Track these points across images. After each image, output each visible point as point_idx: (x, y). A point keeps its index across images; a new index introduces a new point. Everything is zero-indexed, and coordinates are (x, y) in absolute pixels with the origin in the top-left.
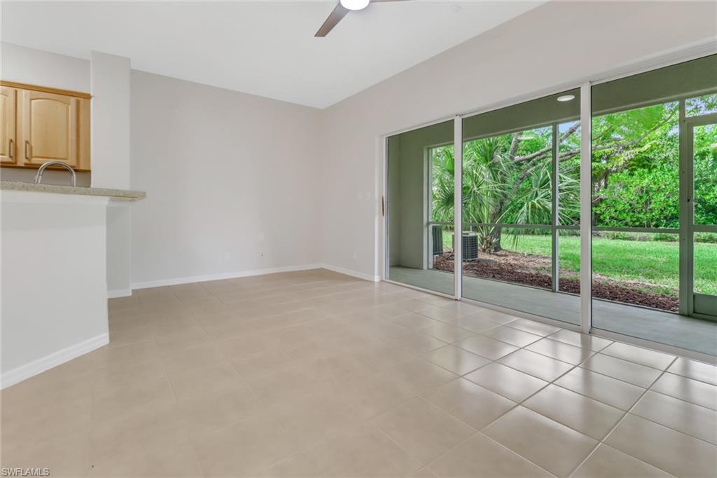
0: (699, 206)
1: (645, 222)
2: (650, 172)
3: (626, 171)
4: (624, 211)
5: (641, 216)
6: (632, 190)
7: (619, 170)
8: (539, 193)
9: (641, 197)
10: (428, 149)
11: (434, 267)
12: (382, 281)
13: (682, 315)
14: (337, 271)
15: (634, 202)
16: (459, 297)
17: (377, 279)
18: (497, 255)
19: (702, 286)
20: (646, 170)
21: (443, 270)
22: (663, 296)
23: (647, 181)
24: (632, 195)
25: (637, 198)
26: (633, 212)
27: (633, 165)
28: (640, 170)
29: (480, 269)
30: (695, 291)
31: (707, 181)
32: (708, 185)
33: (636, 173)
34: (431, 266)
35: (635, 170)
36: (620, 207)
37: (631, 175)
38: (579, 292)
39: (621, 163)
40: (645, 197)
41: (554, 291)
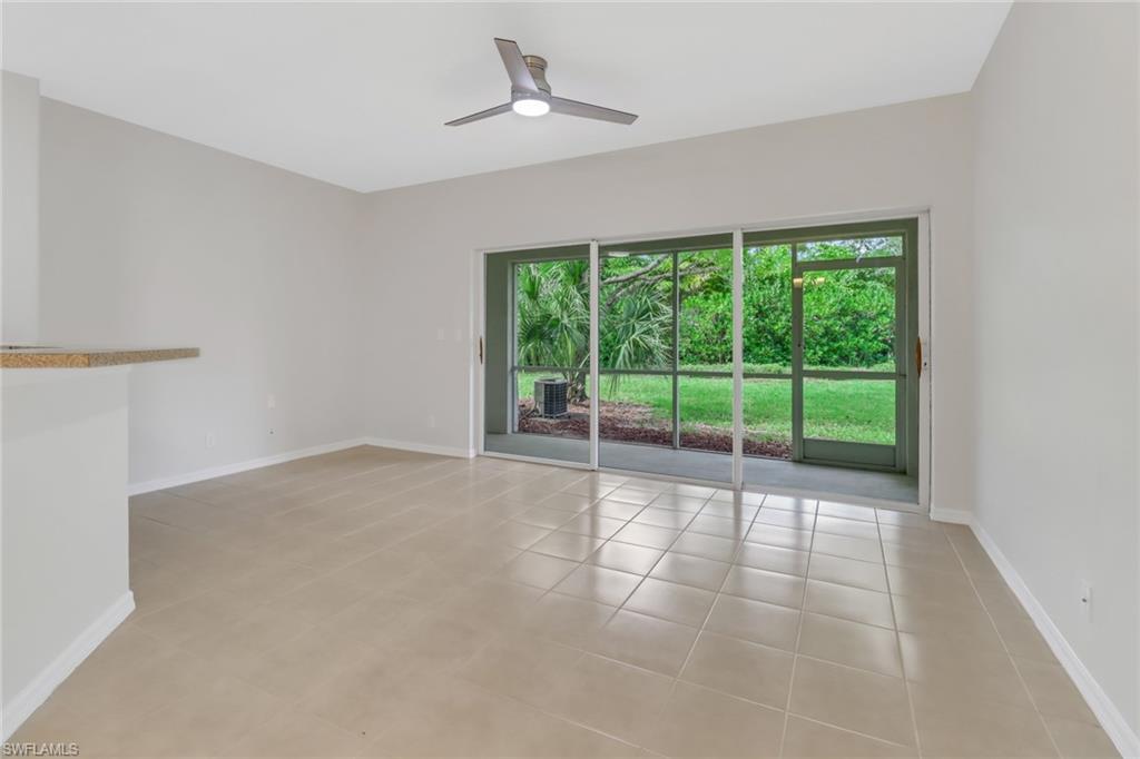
0: (769, 337)
1: (720, 356)
2: (724, 297)
3: (701, 294)
4: (700, 342)
5: (717, 348)
6: (708, 317)
7: (695, 293)
8: (637, 326)
9: (716, 326)
10: (513, 264)
11: (519, 429)
12: (478, 456)
13: (794, 461)
14: (402, 448)
15: (709, 332)
16: (596, 467)
17: (472, 454)
18: (583, 405)
19: (812, 431)
20: (721, 294)
21: (534, 432)
22: (769, 443)
23: (722, 306)
24: (706, 323)
25: (713, 327)
26: (709, 343)
27: (707, 287)
28: (715, 294)
29: (575, 427)
30: (805, 436)
31: (776, 309)
32: (777, 313)
33: (711, 296)
34: (516, 428)
35: (710, 293)
36: (696, 338)
37: (707, 298)
38: (731, 451)
39: (698, 284)
40: (720, 326)
41: (675, 448)
